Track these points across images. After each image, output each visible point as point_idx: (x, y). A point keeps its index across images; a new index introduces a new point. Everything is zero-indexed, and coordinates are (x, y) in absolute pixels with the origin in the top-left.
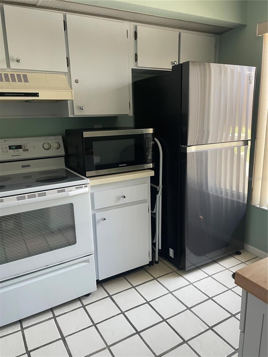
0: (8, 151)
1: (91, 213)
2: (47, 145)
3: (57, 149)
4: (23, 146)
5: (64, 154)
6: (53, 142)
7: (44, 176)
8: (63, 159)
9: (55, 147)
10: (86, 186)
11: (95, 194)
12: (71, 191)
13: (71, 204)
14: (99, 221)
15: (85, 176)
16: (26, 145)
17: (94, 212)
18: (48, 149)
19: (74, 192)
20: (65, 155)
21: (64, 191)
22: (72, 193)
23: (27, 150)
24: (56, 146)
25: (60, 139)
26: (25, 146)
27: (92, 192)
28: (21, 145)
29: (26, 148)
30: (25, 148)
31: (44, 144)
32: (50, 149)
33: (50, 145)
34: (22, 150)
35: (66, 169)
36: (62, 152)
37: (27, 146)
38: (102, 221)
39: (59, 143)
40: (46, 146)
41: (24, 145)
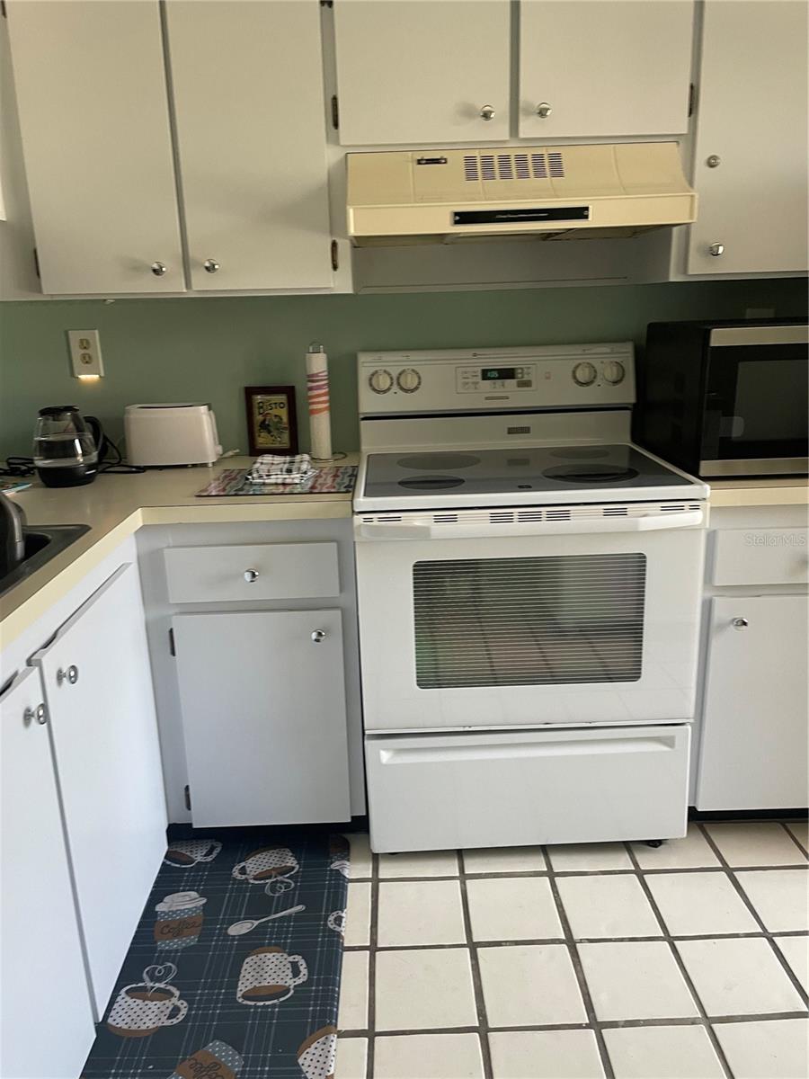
0: (477, 383)
1: (699, 594)
2: (587, 370)
3: (615, 383)
4: (520, 371)
5: (632, 399)
6: (605, 360)
7: (567, 462)
8: (626, 416)
9: (609, 379)
10: (696, 508)
11: (721, 537)
12: (645, 516)
13: (640, 558)
14: (722, 627)
15: (695, 473)
16: (529, 368)
17: (708, 595)
18: (587, 384)
19: (655, 519)
20: (634, 405)
21: (623, 513)
22: (647, 523)
23: (527, 384)
24: (611, 373)
25: (626, 354)
26: (525, 370)
27: (713, 528)
28: (513, 369)
29: (526, 378)
30: (522, 377)
31: (577, 367)
32: (592, 382)
33: (595, 371)
34: (513, 382)
35: (632, 449)
36: (627, 393)
37: (530, 370)
38: (732, 627)
39: (622, 366)
40: (583, 375)
41: (522, 369)
